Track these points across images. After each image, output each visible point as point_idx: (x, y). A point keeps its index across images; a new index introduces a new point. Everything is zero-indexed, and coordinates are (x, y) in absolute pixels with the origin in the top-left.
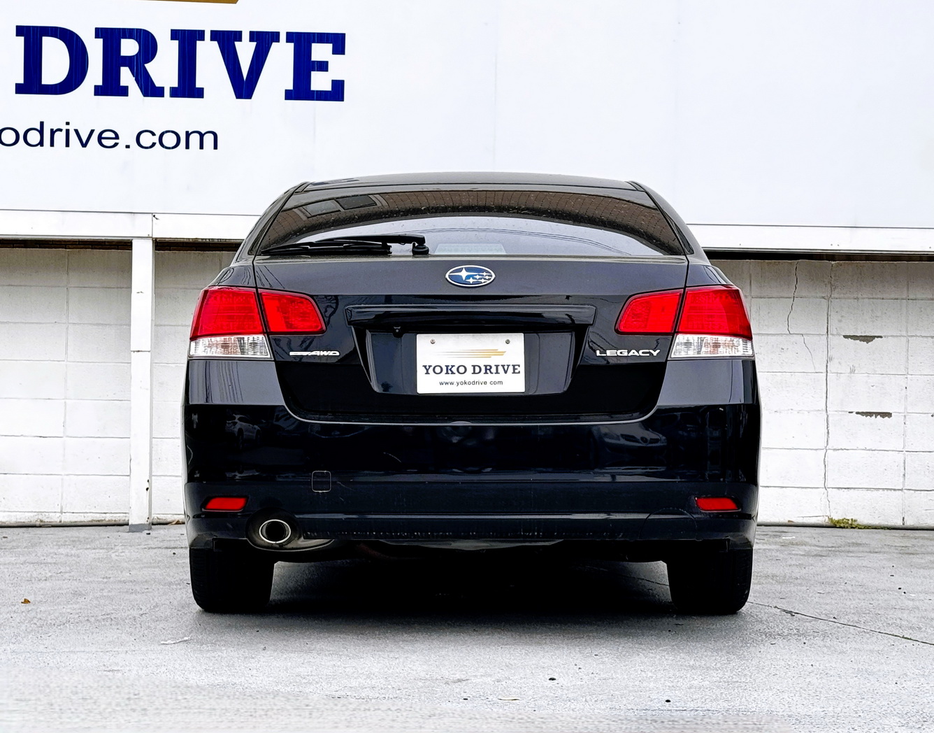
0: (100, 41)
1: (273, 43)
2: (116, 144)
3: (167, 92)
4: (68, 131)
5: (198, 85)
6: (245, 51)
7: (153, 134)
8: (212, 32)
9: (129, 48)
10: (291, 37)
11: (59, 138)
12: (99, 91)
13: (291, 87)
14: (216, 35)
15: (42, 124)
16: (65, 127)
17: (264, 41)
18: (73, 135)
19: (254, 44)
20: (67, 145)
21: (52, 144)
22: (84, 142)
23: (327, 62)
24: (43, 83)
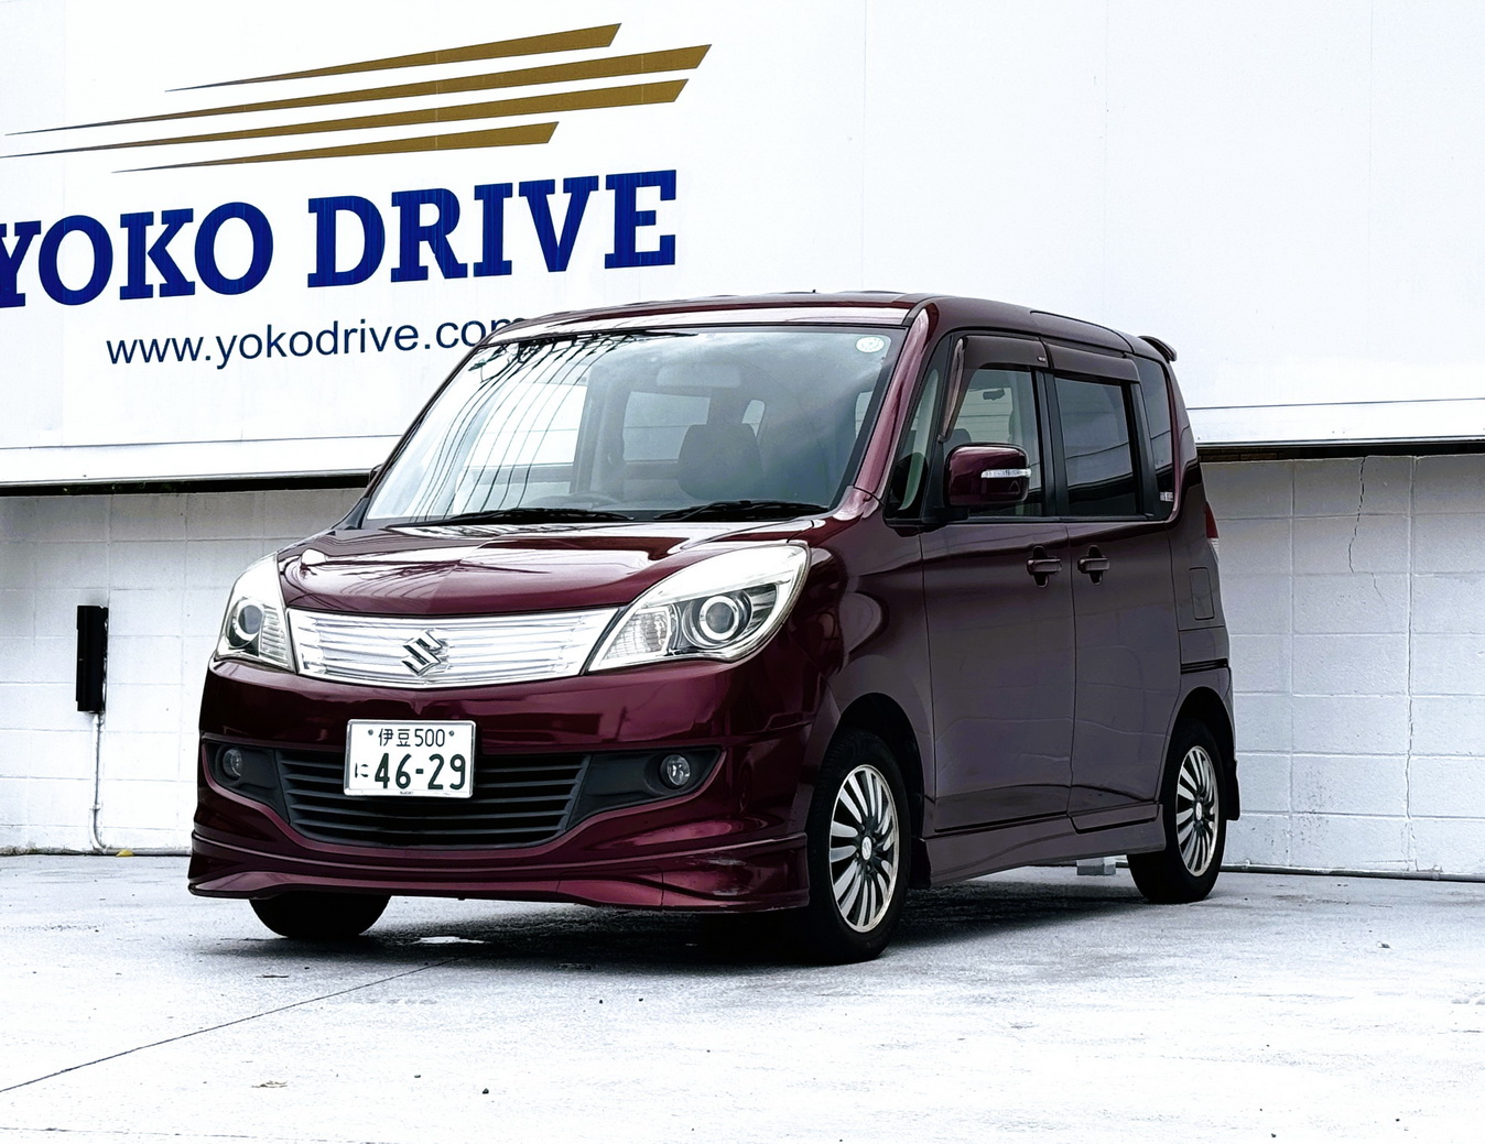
0: (398, 208)
1: (592, 193)
2: (415, 344)
3: (471, 270)
4: (363, 331)
5: (505, 258)
6: (559, 204)
7: (456, 328)
8: (521, 183)
9: (429, 215)
10: (612, 181)
11: (355, 339)
12: (397, 276)
13: (612, 251)
14: (526, 189)
15: (336, 323)
16: (359, 327)
17: (580, 189)
18: (368, 335)
19: (569, 195)
20: (363, 350)
21: (346, 351)
22: (380, 343)
23: (654, 212)
24: (337, 271)
